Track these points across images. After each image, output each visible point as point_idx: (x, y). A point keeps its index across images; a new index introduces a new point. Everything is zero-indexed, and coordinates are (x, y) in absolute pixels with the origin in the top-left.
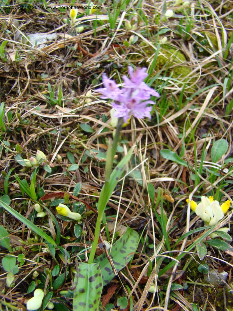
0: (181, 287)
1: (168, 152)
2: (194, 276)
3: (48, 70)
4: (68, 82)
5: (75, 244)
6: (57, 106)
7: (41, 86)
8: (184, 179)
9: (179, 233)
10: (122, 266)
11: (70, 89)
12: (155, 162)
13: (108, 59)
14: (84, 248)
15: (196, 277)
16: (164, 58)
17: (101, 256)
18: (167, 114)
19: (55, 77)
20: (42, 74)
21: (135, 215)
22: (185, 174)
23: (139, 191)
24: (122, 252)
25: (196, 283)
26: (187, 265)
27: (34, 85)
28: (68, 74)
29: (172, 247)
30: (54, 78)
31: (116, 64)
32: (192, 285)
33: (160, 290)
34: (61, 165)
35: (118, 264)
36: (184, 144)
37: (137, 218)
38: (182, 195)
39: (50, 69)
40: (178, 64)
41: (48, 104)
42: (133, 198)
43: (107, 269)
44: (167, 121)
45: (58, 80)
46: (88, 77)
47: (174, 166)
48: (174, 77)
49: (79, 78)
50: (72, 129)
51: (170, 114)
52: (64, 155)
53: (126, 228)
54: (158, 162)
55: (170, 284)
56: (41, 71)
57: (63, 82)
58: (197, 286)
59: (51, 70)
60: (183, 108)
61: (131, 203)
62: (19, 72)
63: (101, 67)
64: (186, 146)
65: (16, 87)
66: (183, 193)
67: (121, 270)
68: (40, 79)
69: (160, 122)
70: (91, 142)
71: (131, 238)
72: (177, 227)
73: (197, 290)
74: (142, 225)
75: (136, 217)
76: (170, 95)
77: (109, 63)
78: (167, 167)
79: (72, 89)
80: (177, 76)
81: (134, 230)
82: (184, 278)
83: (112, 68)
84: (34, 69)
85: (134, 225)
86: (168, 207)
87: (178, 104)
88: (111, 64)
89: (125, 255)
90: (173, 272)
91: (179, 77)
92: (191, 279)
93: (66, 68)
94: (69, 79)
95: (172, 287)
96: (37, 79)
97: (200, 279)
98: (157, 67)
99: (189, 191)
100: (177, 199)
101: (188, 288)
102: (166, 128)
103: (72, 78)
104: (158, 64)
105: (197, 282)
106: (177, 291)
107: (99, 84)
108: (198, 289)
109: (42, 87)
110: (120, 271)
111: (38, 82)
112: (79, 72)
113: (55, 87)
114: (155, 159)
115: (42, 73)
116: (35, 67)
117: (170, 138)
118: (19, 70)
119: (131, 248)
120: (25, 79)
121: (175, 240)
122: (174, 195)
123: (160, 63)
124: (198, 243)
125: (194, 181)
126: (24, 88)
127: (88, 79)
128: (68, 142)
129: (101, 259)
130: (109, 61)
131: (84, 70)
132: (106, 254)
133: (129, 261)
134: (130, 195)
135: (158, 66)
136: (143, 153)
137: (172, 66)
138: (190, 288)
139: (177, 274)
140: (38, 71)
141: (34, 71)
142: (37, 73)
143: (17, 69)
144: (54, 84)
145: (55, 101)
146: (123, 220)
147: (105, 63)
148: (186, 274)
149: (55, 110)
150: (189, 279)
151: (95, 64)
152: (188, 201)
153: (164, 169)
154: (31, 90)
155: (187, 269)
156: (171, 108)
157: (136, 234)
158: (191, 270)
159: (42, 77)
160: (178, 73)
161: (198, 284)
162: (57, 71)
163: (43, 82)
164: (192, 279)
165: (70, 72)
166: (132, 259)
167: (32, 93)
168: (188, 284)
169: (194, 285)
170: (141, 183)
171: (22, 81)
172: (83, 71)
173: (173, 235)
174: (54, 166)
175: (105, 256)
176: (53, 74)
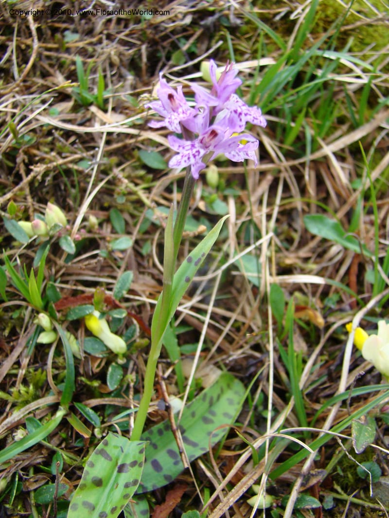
0: (316, 504)
1: (321, 221)
2: (349, 484)
3: (80, 24)
4: (120, 55)
5: (112, 401)
6: (93, 109)
7: (63, 60)
8: (353, 278)
9: (327, 392)
10: (202, 449)
11: (124, 71)
12: (296, 237)
13: (211, 6)
14: (129, 408)
15: (352, 486)
16: (336, 5)
17: (160, 425)
18: (332, 133)
19: (94, 40)
20: (67, 33)
21: (241, 347)
22: (355, 269)
23: (251, 297)
24: (206, 420)
25: (351, 498)
26: (336, 461)
27: (48, 58)
28: (121, 36)
29: (309, 420)
30: (91, 44)
31: (227, 16)
32: (343, 502)
33: (275, 505)
34: (97, 236)
35: (194, 445)
36: (361, 204)
37: (243, 353)
38: (344, 314)
39: (83, 22)
40: (368, 20)
41: (76, 101)
42: (239, 310)
43: (171, 453)
44: (328, 150)
45: (98, 48)
46: (165, 44)
47: (334, 250)
48: (355, 49)
49: (144, 47)
50: (123, 160)
51: (338, 133)
52: (102, 215)
53: (219, 372)
54: (301, 237)
55: (294, 496)
56: (64, 26)
57: (110, 54)
58: (353, 504)
59: (86, 23)
60: (367, 121)
61: (236, 321)
62: (16, 25)
63: (194, 23)
64: (364, 207)
65: (9, 60)
66: (348, 307)
67: (200, 458)
68: (61, 43)
69: (312, 152)
70: (162, 188)
71: (229, 394)
72: (325, 378)
73: (351, 513)
74: (252, 369)
75: (240, 351)
76: (341, 91)
77: (212, 13)
78: (320, 250)
79: (129, 70)
80: (363, 47)
81: (237, 377)
82: (327, 485)
83: (217, 26)
84: (49, 21)
85: (238, 367)
86: (311, 335)
87: (357, 112)
88: (217, 16)
89: (210, 427)
90: (302, 472)
91: (367, 51)
92: (342, 489)
93: (119, 21)
94: (122, 48)
95: (298, 501)
96: (55, 43)
97: (362, 492)
98: (317, 24)
99: (358, 305)
100: (331, 319)
101: (334, 507)
102: (325, 166)
103: (131, 45)
104: (320, 19)
105: (355, 496)
106: (308, 510)
107: (186, 63)
108: (354, 511)
109: (64, 63)
110: (196, 459)
111: (57, 50)
112: (145, 33)
113: (91, 65)
114: (296, 231)
115: (66, 29)
116: (52, 17)
117: (334, 188)
118: (15, 22)
119: (226, 415)
120: (29, 42)
121: (317, 407)
122: (327, 312)
123: (327, 16)
124: (358, 417)
125: (372, 286)
126: (26, 62)
127: (164, 48)
128: (113, 187)
129: (160, 432)
130: (211, 9)
131: (156, 27)
132: (171, 423)
133: (216, 440)
134: (233, 306)
135: (321, 24)
136: (269, 217)
137: (353, 23)
138: (336, 509)
139: (313, 475)
140: (57, 25)
141: (50, 24)
142: (55, 30)
143: (11, 20)
144: (91, 56)
145: (89, 97)
146: (216, 355)
147: (203, 14)
148: (332, 477)
149: (88, 116)
150: (339, 489)
151: (180, 16)
152: (351, 328)
153: (313, 252)
154: (42, 67)
155: (335, 469)
156: (341, 121)
157: (238, 385)
158: (344, 470)
159: (66, 40)
160: (367, 40)
161: (356, 500)
162: (99, 27)
163: (68, 50)
164: (345, 489)
165: (127, 31)
166: (226, 437)
167: (45, 75)
168: (335, 499)
169: (346, 501)
170: (255, 282)
171: (23, 47)
172: (154, 32)
173: (314, 396)
174: (80, 239)
175: (169, 427)
176: (90, 32)
